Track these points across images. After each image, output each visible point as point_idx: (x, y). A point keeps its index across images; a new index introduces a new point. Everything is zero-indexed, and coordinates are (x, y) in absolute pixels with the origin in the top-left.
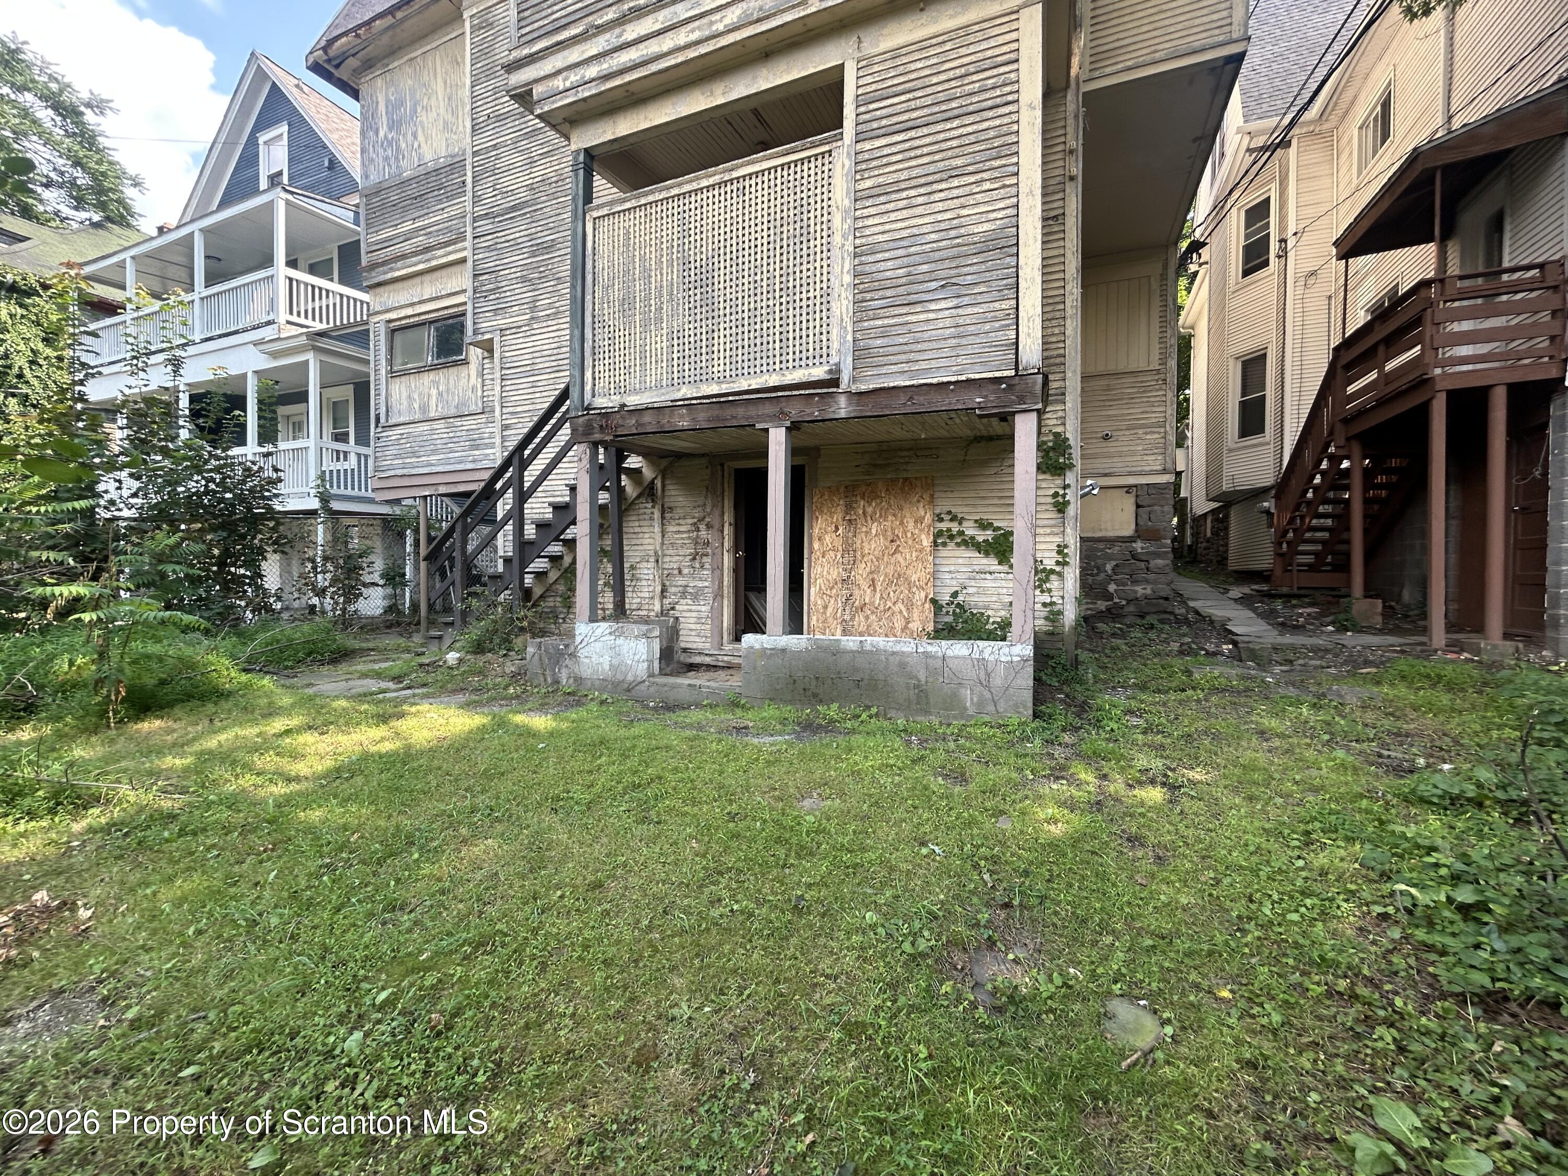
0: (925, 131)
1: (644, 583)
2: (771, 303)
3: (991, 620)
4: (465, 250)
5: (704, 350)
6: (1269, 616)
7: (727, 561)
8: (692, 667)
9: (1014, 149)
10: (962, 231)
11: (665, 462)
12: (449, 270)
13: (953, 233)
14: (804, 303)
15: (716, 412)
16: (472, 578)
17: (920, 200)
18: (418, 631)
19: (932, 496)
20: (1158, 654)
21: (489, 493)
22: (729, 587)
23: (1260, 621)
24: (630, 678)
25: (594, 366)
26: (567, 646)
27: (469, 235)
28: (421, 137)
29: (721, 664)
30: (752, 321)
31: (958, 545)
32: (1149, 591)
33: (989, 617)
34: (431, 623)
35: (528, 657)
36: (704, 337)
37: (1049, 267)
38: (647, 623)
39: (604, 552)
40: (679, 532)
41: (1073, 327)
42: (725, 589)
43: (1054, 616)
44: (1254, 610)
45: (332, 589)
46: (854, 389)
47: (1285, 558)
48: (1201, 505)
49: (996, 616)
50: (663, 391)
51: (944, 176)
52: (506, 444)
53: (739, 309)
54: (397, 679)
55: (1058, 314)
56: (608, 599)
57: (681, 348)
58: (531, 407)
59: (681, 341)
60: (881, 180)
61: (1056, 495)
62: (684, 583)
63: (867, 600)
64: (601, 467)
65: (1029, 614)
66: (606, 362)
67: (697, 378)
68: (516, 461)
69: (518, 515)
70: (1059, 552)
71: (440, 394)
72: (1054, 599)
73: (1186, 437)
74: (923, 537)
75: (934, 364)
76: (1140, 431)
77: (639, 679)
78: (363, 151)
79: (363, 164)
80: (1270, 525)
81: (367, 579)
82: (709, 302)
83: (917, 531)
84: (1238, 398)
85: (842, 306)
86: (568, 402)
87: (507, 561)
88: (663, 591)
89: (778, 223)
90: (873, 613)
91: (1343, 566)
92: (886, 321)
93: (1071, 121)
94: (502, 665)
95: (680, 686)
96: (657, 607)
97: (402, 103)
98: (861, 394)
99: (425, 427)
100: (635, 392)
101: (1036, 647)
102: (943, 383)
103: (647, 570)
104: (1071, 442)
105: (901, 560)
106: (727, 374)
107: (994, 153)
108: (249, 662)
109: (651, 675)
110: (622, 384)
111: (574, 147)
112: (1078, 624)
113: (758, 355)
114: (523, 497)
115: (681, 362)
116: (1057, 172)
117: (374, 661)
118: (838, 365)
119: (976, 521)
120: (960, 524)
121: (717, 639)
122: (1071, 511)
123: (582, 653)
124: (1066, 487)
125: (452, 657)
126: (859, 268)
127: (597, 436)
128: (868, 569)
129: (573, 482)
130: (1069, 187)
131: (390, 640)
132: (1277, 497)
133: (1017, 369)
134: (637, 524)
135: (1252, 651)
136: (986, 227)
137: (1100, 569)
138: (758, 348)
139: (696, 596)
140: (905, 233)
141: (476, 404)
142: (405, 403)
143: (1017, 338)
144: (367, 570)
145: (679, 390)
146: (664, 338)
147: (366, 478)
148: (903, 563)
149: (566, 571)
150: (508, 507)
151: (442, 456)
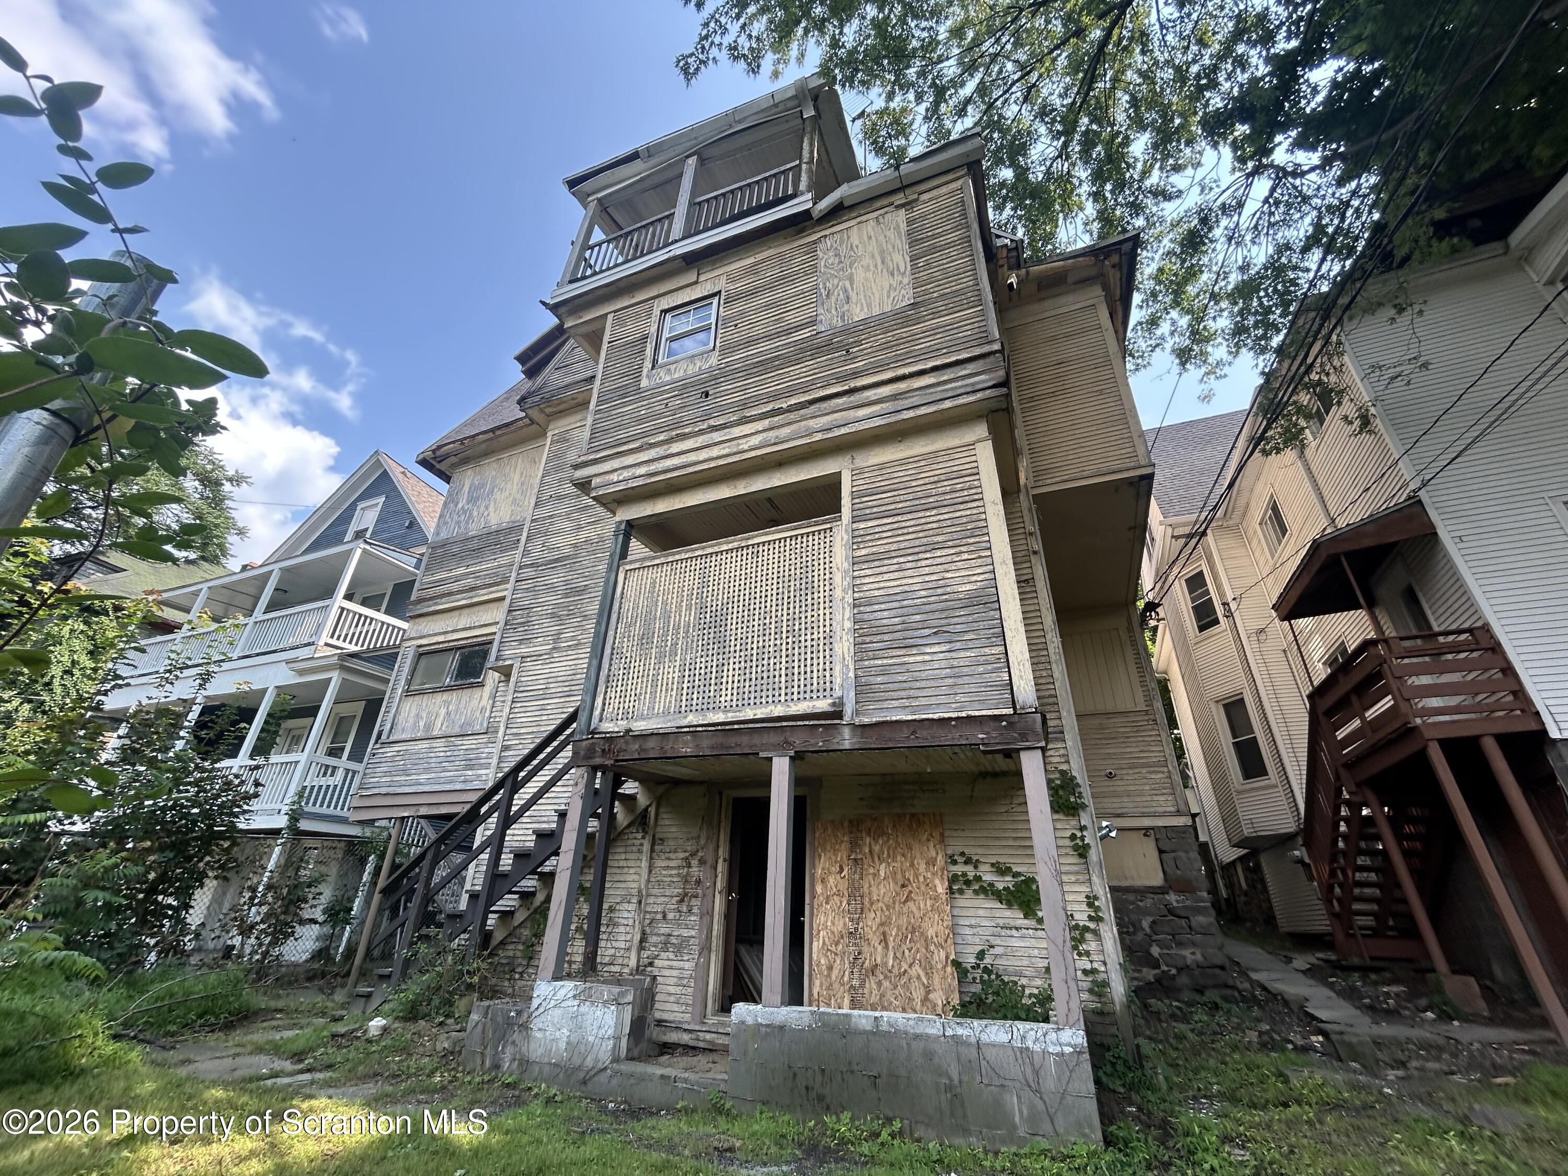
0: (909, 516)
1: (622, 929)
2: (778, 642)
3: (1027, 992)
4: (506, 591)
5: (713, 682)
6: (1350, 995)
7: (719, 904)
8: (666, 1048)
9: (985, 531)
10: (948, 589)
11: (661, 789)
12: (487, 606)
13: (940, 591)
14: (809, 643)
15: (720, 739)
16: (428, 918)
17: (909, 565)
18: (343, 986)
19: (942, 835)
20: (1235, 1048)
21: (473, 817)
22: (718, 937)
23: (1343, 1003)
24: (589, 1062)
25: (606, 692)
26: (519, 1013)
27: (512, 580)
28: (491, 509)
29: (701, 1045)
30: (760, 657)
31: (976, 892)
32: (1199, 957)
33: (1023, 987)
34: (363, 974)
35: (469, 1027)
36: (714, 670)
37: (1030, 619)
38: (619, 983)
39: (582, 890)
40: (668, 868)
41: (1059, 671)
42: (714, 940)
43: (1099, 988)
44: (1331, 986)
45: (262, 926)
46: (857, 721)
47: (1343, 917)
48: (1226, 853)
49: (1033, 986)
50: (670, 717)
51: (928, 548)
52: (502, 765)
53: (749, 647)
54: (298, 1056)
55: (1043, 659)
56: (578, 948)
57: (691, 679)
58: (535, 729)
59: (692, 673)
60: (874, 549)
61: (1073, 837)
62: (667, 931)
63: (879, 961)
64: (596, 792)
65: (1072, 984)
66: (619, 689)
67: (705, 707)
68: (508, 784)
69: (497, 842)
70: (1090, 905)
71: (448, 714)
72: (1095, 965)
73: (1188, 777)
74: (937, 882)
75: (933, 700)
76: (1144, 771)
77: (600, 1066)
78: (441, 516)
79: (438, 525)
80: (1311, 878)
81: (306, 914)
82: (722, 640)
83: (929, 875)
84: (1231, 740)
85: (844, 646)
86: (574, 725)
87: (474, 896)
88: (643, 940)
89: (786, 579)
90: (886, 977)
91: (1411, 931)
92: (885, 661)
93: (1026, 513)
94: (434, 1039)
95: (651, 1077)
96: (633, 962)
97: (483, 486)
98: (864, 726)
99: (424, 745)
100: (642, 718)
101: (1089, 1033)
102: (944, 719)
103: (627, 914)
104: (1079, 780)
105: (915, 909)
106: (734, 703)
107: (968, 533)
108: (126, 1025)
109: (616, 1060)
110: (631, 710)
111: (617, 519)
112: (1130, 1002)
113: (764, 687)
114: (507, 822)
115: (690, 691)
116: (1022, 548)
117: (276, 1028)
118: (841, 698)
119: (993, 865)
120: (976, 867)
121: (699, 1008)
122: (1094, 855)
123: (536, 1024)
124: (1082, 828)
125: (377, 1023)
126: (858, 616)
127: (598, 761)
128: (878, 920)
129: (563, 807)
130: (1033, 559)
131: (306, 998)
132: (1306, 844)
133: (1014, 708)
134: (623, 857)
135: (1350, 1045)
136: (968, 587)
137: (1137, 927)
138: (765, 681)
139: (678, 950)
140: (898, 590)
141: (482, 724)
142: (411, 720)
143: (1010, 679)
144: (311, 902)
145: (686, 717)
146: (677, 670)
147: (347, 794)
148: (917, 915)
149: (535, 911)
150: (489, 833)
151: (433, 775)
